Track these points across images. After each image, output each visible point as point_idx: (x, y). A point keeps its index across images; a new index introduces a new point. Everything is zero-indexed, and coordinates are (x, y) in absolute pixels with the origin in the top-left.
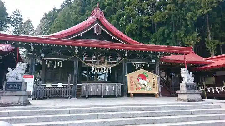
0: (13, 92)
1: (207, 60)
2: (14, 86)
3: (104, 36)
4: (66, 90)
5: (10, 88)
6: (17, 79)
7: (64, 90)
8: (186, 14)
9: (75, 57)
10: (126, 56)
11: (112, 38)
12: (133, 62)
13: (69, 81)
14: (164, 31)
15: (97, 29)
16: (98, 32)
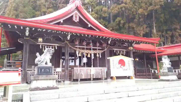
0: (47, 76)
1: (161, 48)
3: (82, 23)
5: (42, 73)
6: (46, 64)
8: (139, 10)
9: (66, 43)
10: (109, 43)
11: (89, 26)
12: (114, 49)
13: (61, 66)
14: (120, 21)
15: (76, 17)
16: (76, 20)
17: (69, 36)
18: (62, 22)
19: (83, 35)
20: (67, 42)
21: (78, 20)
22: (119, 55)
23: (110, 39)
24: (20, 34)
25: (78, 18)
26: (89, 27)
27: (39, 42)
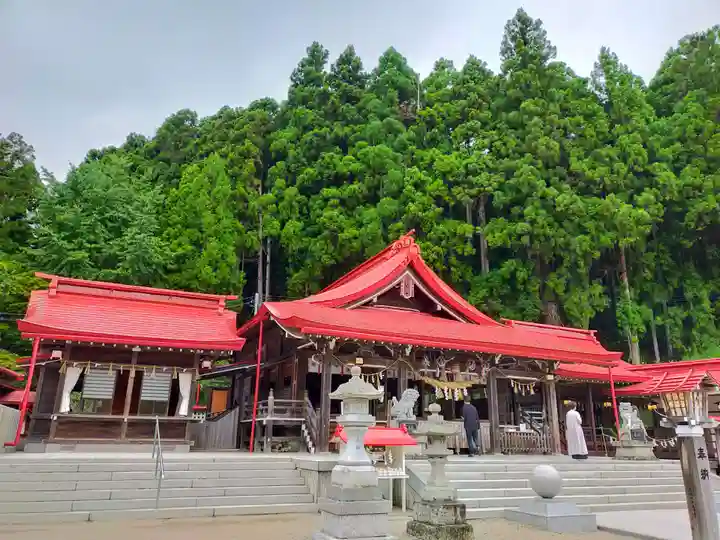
3: (421, 301)
9: (402, 362)
10: (497, 362)
11: (439, 308)
14: (513, 275)
15: (407, 287)
16: (408, 293)
18: (375, 300)
20: (405, 361)
21: (411, 294)
25: (412, 289)
26: (439, 311)
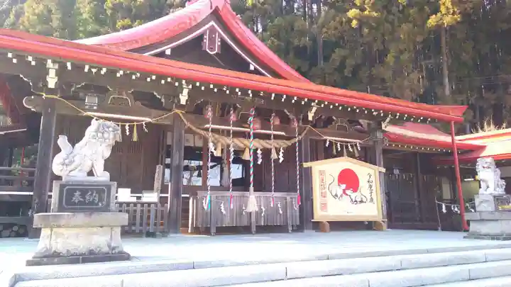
2: (87, 198)
4: (149, 211)
7: (142, 211)
8: (400, 26)
9: (176, 114)
10: (310, 118)
11: (252, 68)
12: (325, 138)
13: (157, 184)
14: (343, 60)
15: (212, 41)
16: (212, 49)
17: (185, 92)
19: (228, 92)
20: (178, 111)
21: (217, 50)
22: (340, 154)
23: (313, 104)
24: (31, 84)
25: (218, 43)
27: (87, 107)
